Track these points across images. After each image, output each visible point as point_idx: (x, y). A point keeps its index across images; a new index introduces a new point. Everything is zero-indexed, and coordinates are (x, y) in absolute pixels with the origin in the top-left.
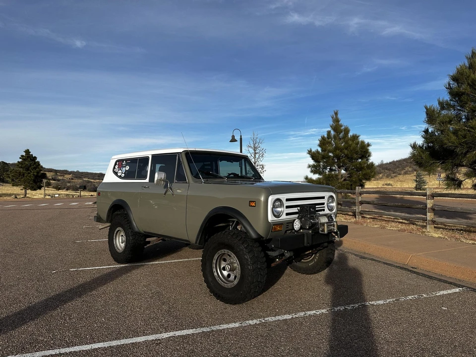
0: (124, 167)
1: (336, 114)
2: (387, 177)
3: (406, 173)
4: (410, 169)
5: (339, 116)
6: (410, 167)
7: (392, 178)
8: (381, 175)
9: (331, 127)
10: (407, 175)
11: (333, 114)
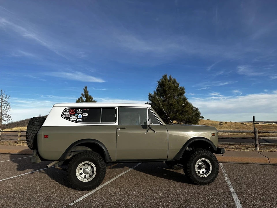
0: (78, 114)
1: (86, 88)
5: (88, 89)
11: (84, 87)
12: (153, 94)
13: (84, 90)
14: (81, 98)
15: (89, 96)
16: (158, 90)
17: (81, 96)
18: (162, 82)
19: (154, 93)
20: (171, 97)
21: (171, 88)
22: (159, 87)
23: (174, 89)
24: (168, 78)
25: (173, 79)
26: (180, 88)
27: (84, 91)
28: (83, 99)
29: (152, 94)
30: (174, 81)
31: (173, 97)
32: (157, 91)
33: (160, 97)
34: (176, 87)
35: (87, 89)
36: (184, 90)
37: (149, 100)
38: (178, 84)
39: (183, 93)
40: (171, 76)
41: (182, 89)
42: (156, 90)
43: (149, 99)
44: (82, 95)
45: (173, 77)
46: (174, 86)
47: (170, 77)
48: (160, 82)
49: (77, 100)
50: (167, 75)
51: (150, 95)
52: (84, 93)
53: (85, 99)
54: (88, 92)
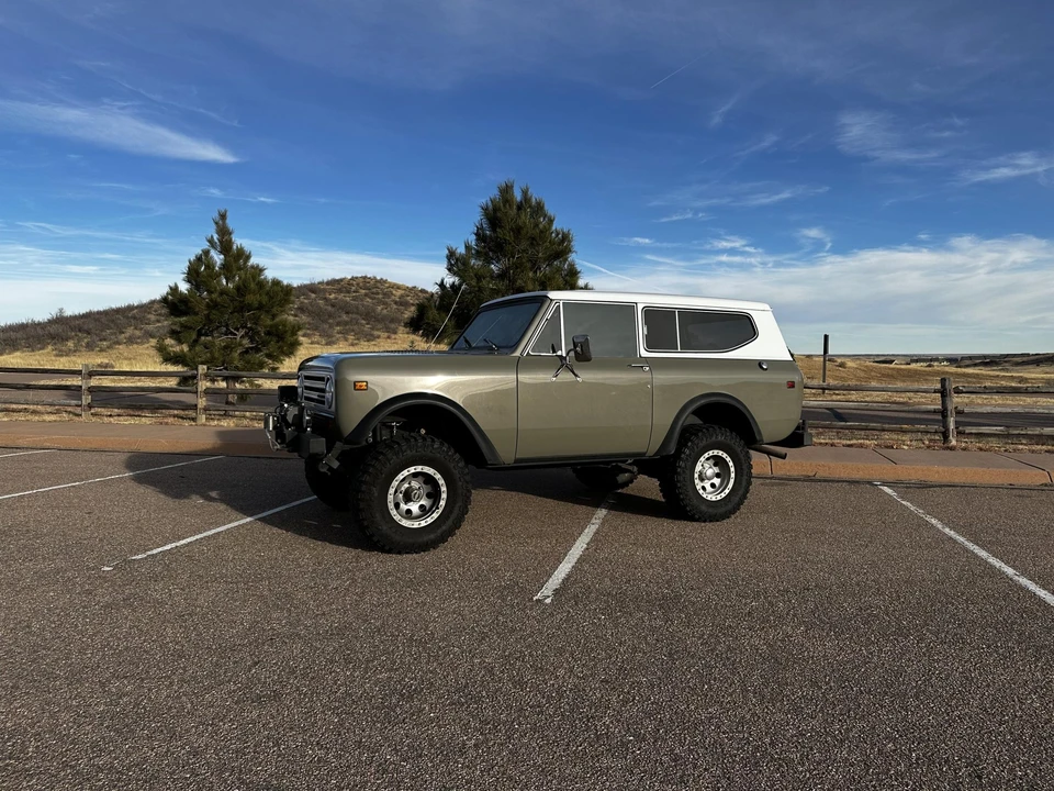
2: (90, 347)
3: (131, 341)
4: (138, 333)
5: (230, 223)
6: (136, 328)
7: (101, 350)
8: (70, 344)
9: (209, 241)
10: (135, 346)
11: (216, 215)
12: (461, 250)
13: (216, 223)
14: (206, 253)
15: (235, 247)
16: (480, 236)
17: (206, 245)
18: (496, 209)
19: (468, 247)
20: (521, 264)
21: (524, 232)
22: (482, 228)
23: (533, 239)
24: (518, 196)
25: (534, 200)
26: (557, 235)
27: (214, 227)
28: (212, 257)
29: (458, 251)
30: (539, 209)
31: (529, 265)
32: (477, 240)
33: (488, 261)
34: (541, 232)
35: (227, 221)
36: (570, 241)
37: (447, 272)
38: (551, 221)
39: (567, 251)
40: (528, 189)
41: (566, 238)
42: (474, 237)
43: (449, 270)
44: (211, 241)
45: (535, 196)
46: (537, 225)
47: (525, 193)
48: (491, 207)
49: (190, 261)
50: (512, 187)
51: (451, 254)
52: (216, 237)
53: (222, 257)
54: (230, 234)
